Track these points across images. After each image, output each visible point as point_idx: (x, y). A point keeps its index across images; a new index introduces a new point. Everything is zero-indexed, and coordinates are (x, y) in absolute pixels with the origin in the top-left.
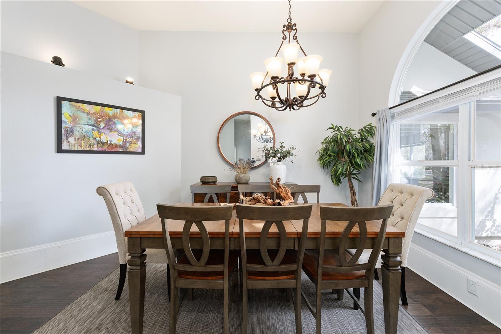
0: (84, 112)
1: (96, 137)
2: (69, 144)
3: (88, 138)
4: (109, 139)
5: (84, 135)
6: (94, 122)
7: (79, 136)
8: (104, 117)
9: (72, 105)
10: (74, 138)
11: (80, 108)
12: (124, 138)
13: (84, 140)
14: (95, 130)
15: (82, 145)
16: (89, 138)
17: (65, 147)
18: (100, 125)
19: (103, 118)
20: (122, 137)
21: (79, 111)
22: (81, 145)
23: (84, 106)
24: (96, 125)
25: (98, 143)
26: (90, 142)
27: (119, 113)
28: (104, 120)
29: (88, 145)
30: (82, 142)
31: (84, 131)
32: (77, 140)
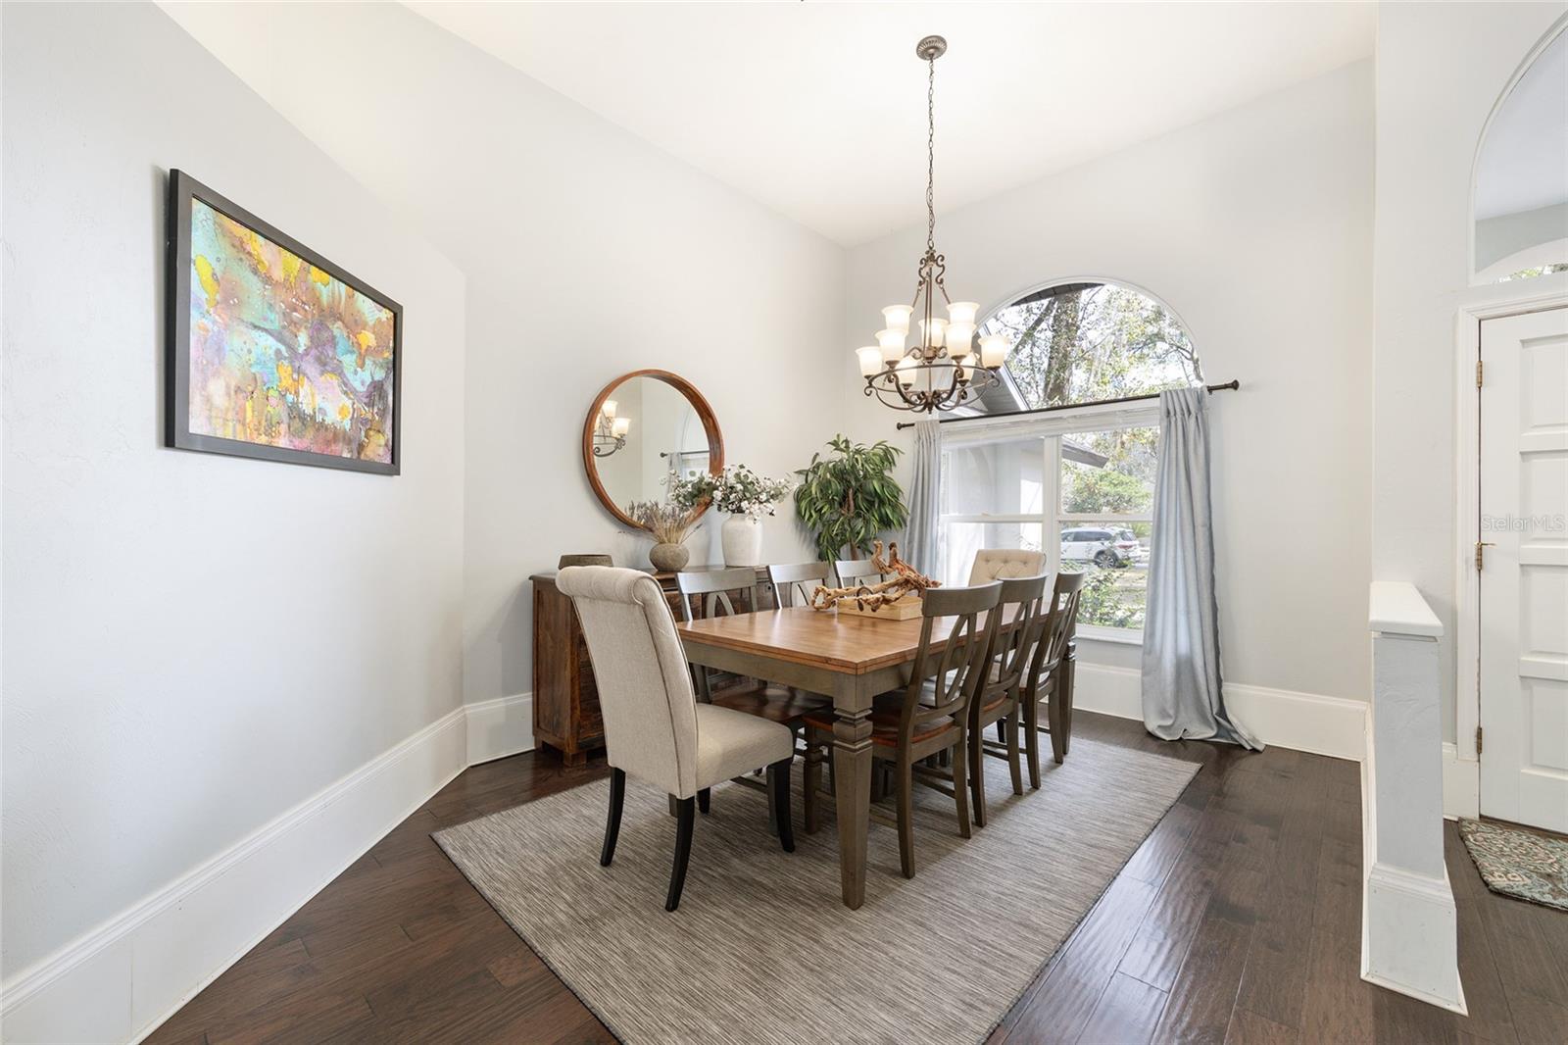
0: (255, 272)
1: (287, 390)
2: (210, 410)
3: (265, 388)
4: (319, 401)
5: (254, 374)
6: (282, 324)
7: (239, 374)
8: (307, 307)
9: (220, 225)
10: (224, 384)
11: (244, 249)
12: (355, 406)
13: (255, 395)
14: (285, 358)
15: (248, 421)
16: (268, 389)
17: (197, 422)
18: (296, 336)
19: (306, 310)
20: (350, 398)
21: (241, 259)
22: (245, 419)
23: (258, 244)
24: (286, 334)
25: (290, 418)
26: (269, 408)
27: (343, 299)
28: (307, 321)
29: (264, 423)
30: (247, 404)
31: (253, 357)
32: (232, 393)
